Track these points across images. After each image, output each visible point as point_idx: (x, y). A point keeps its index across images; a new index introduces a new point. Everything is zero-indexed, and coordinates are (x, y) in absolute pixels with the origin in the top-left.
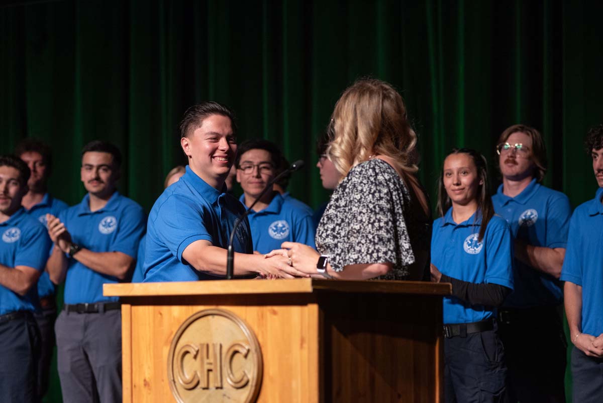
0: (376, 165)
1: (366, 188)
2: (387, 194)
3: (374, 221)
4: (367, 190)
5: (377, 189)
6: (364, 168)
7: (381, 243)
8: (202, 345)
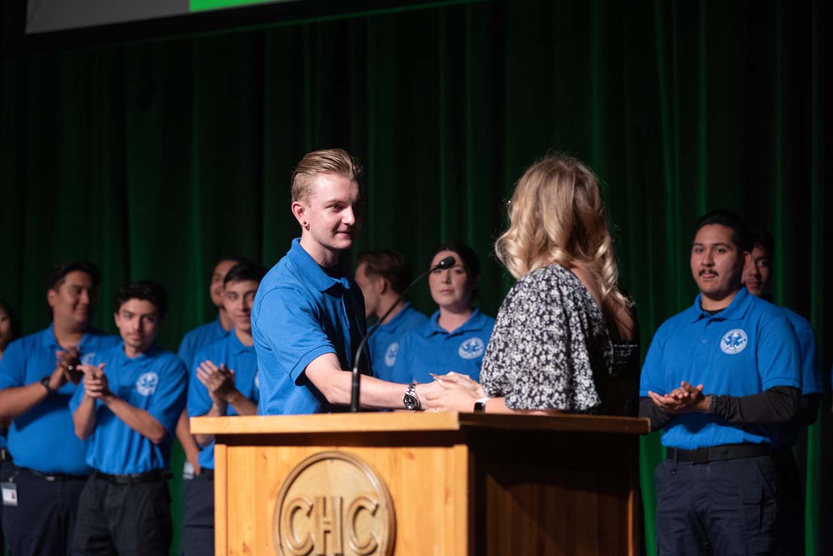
1: (533, 308)
3: (541, 354)
4: (534, 311)
5: (547, 310)
6: (536, 279)
7: (547, 382)
8: (317, 499)
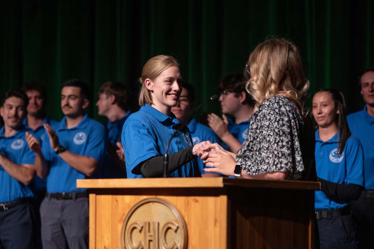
0: (280, 100)
1: (272, 117)
2: (287, 122)
3: (279, 142)
4: (273, 119)
5: (280, 118)
7: (284, 157)
